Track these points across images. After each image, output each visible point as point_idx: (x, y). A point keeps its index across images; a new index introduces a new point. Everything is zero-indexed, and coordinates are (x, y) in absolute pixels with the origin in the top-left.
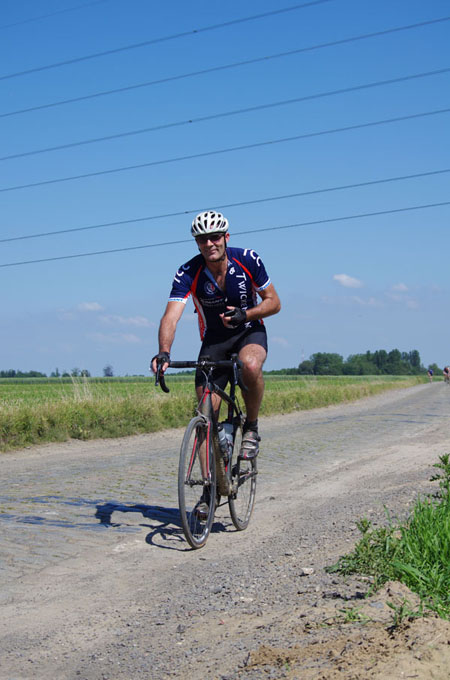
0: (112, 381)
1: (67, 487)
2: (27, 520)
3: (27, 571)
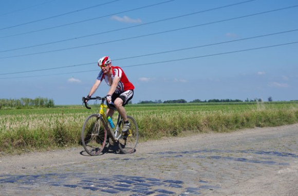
0: (271, 103)
1: (256, 146)
2: (239, 160)
3: (240, 181)
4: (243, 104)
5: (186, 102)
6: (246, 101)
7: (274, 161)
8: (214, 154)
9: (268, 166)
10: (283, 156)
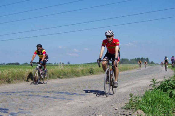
1: (56, 89)
2: (44, 97)
3: (43, 109)
4: (53, 66)
5: (20, 64)
6: (55, 64)
7: (65, 97)
8: (30, 93)
9: (61, 100)
10: (71, 94)
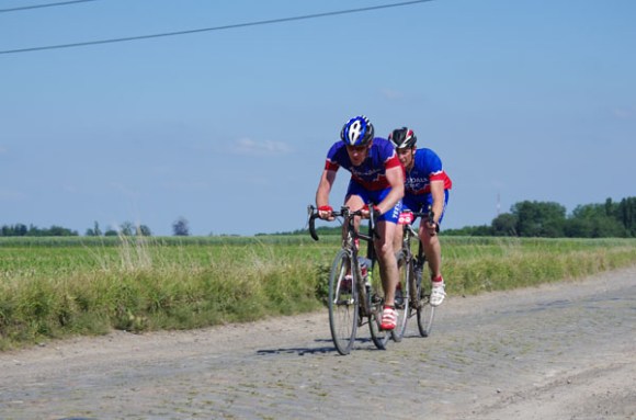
0: (186, 243)
1: (103, 404)
4: (77, 244)
6: (90, 232)
